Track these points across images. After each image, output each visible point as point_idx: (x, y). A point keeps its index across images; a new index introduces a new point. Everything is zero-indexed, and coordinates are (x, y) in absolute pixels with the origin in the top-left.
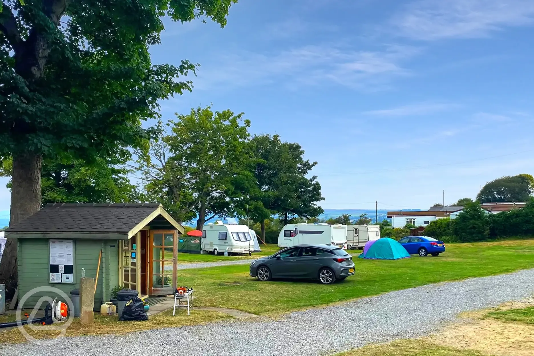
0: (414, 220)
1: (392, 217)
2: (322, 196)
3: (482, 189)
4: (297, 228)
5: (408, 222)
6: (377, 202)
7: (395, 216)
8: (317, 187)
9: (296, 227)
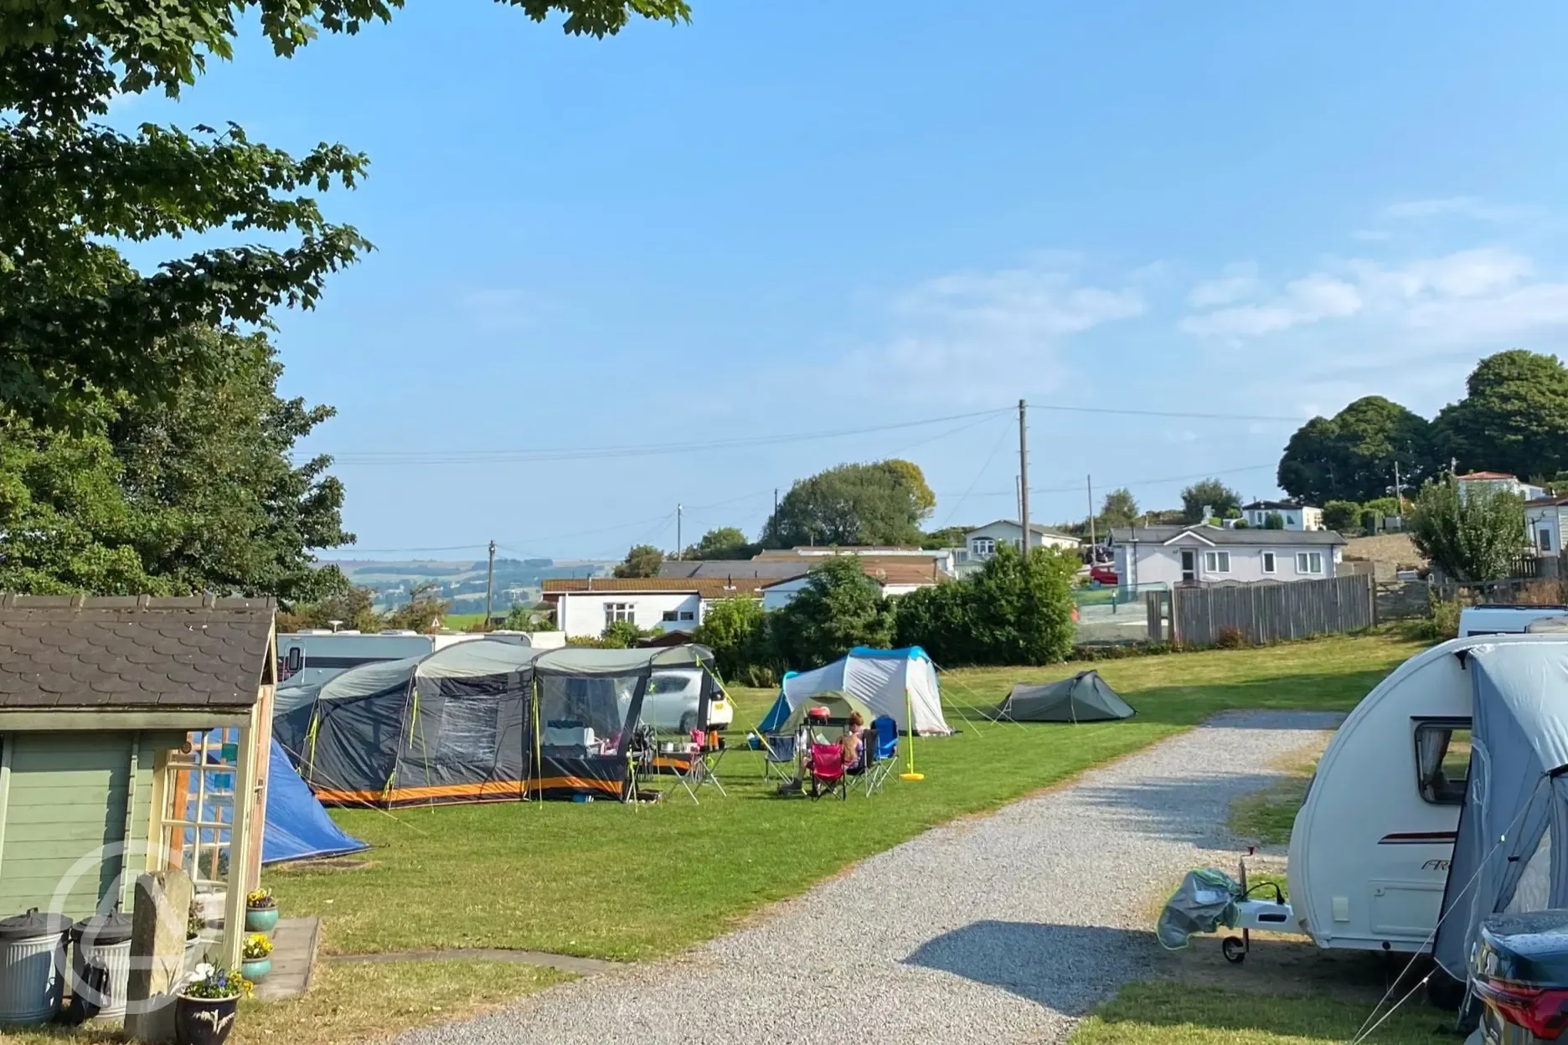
0: (631, 607)
1: (561, 598)
2: (345, 528)
3: (780, 501)
4: (299, 650)
5: (609, 616)
6: (492, 545)
7: (570, 595)
8: (329, 496)
9: (295, 645)
